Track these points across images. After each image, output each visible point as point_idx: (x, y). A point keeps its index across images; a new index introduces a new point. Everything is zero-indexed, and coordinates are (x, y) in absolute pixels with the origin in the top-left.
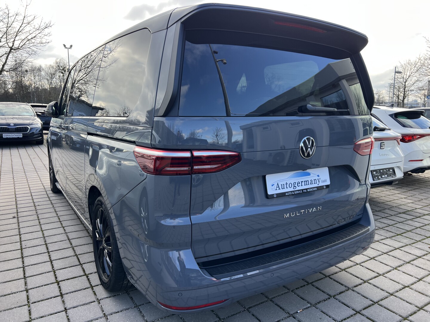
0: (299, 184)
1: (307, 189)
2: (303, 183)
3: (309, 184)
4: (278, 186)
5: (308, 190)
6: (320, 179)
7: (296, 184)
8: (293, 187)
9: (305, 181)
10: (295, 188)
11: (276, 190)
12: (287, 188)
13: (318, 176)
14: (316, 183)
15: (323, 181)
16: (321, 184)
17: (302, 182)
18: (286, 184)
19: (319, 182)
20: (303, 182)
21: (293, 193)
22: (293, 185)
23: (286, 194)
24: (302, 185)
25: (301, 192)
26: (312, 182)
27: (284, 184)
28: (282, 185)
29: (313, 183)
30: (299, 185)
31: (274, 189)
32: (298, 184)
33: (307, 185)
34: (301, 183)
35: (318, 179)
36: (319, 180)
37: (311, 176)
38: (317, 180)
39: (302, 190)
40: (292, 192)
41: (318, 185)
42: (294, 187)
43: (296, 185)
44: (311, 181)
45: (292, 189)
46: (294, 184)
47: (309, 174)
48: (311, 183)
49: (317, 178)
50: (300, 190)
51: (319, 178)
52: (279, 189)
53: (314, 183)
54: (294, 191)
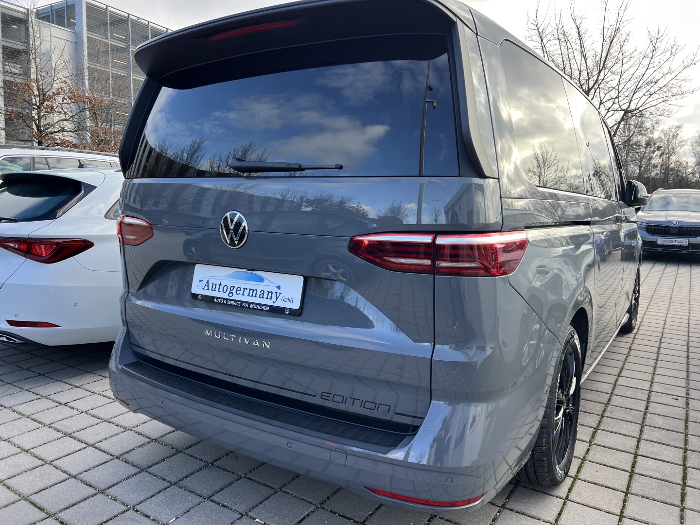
0: (240, 290)
1: (249, 303)
2: (247, 292)
3: (258, 295)
4: (207, 285)
5: (252, 306)
6: (280, 293)
7: (235, 289)
8: (228, 292)
9: (250, 290)
10: (231, 295)
11: (204, 289)
12: (219, 291)
13: (279, 287)
14: (271, 299)
15: (286, 300)
16: (279, 304)
17: (244, 289)
18: (220, 285)
19: (277, 298)
20: (247, 289)
21: (225, 302)
22: (229, 290)
23: (215, 300)
24: (243, 295)
25: (238, 304)
26: (263, 294)
27: (216, 284)
28: (213, 284)
29: (265, 296)
30: (238, 292)
31: (200, 288)
32: (237, 290)
33: (252, 296)
34: (242, 290)
35: (276, 293)
36: (278, 294)
37: (264, 283)
38: (274, 295)
39: (242, 302)
40: (224, 299)
41: (274, 303)
42: (230, 293)
43: (234, 291)
44: (262, 292)
45: (225, 296)
46: (232, 288)
47: (261, 280)
48: (261, 296)
49: (275, 290)
50: (237, 301)
51: (279, 291)
52: (208, 289)
53: (267, 298)
54: (227, 300)
